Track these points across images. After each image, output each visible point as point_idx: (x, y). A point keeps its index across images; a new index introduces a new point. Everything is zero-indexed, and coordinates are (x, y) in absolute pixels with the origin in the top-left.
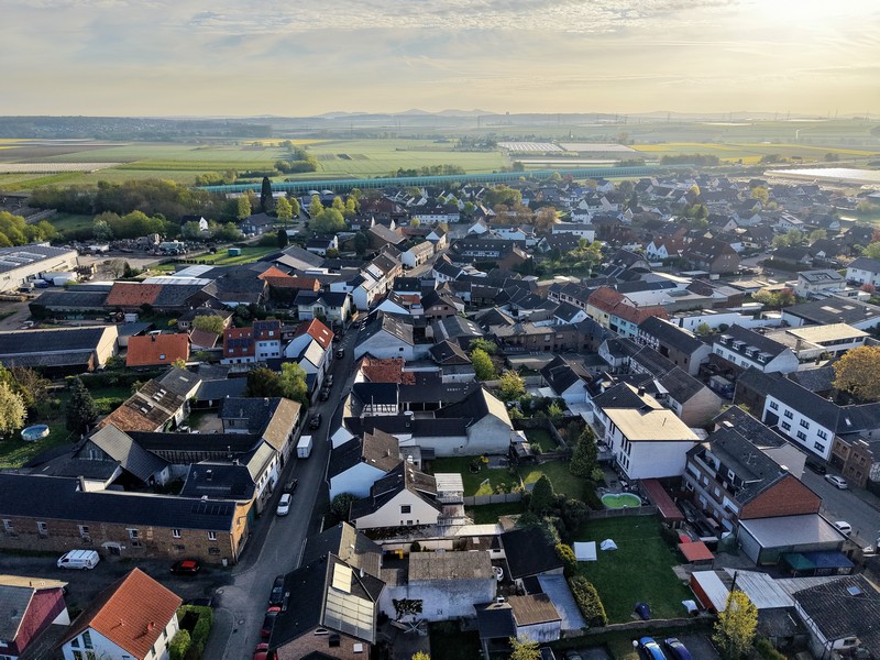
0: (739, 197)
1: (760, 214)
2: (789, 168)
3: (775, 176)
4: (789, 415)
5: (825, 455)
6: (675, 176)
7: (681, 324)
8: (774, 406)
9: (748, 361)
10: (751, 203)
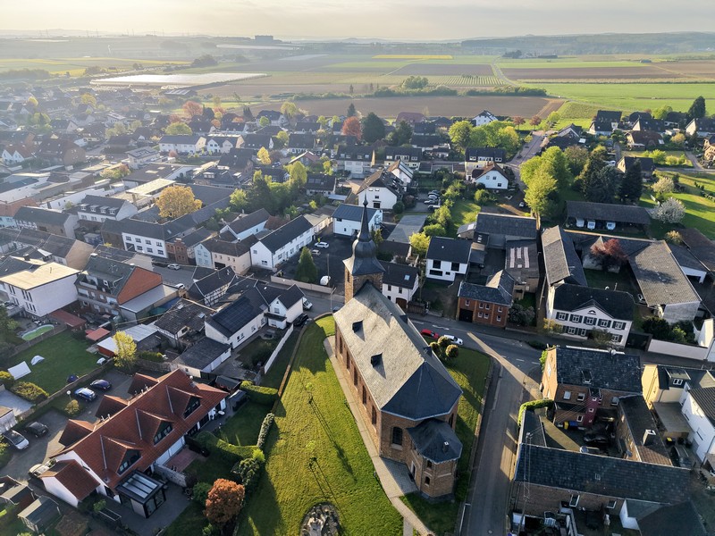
0: (74, 104)
4: (139, 241)
5: (165, 256)
6: (11, 91)
7: (49, 207)
8: (129, 239)
9: (105, 217)
10: (84, 107)
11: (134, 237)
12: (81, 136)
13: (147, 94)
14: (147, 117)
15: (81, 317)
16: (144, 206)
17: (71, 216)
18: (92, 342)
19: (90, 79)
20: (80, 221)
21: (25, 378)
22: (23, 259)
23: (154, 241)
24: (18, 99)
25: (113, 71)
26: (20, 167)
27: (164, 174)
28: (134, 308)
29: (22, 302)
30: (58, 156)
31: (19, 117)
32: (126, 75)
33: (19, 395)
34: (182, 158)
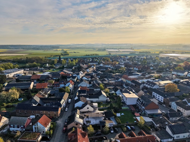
0: (154, 59)
1: (157, 62)
2: (164, 54)
3: (161, 55)
5: (162, 102)
7: (139, 81)
9: (150, 87)
11: (155, 94)
12: (152, 67)
13: (173, 58)
14: (171, 64)
15: (135, 109)
16: (161, 87)
17: (142, 84)
18: (135, 116)
20: (144, 86)
21: (119, 117)
22: (129, 91)
23: (161, 97)
25: (167, 52)
26: (137, 71)
27: (170, 80)
28: (148, 112)
29: (125, 100)
30: (145, 70)
32: (169, 54)
33: (116, 120)
34: (178, 76)
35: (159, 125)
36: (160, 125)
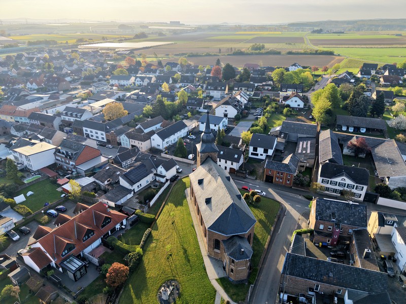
1: (77, 64)
2: (88, 44)
4: (91, 132)
5: (105, 140)
6: (36, 51)
7: (47, 113)
8: (86, 131)
9: (75, 119)
10: (72, 60)
11: (89, 130)
12: (68, 75)
13: (107, 53)
14: (105, 66)
15: (56, 172)
16: (97, 113)
17: (57, 118)
18: (60, 186)
19: (78, 45)
20: (62, 121)
21: (22, 203)
22: (28, 140)
23: (99, 132)
24: (39, 55)
25: (91, 40)
26: (35, 91)
27: (110, 96)
28: (84, 168)
29: (26, 163)
30: (56, 86)
31: (38, 65)
32: (97, 43)
33: (17, 212)
34: (122, 88)
35: (108, 181)
36: (110, 180)
